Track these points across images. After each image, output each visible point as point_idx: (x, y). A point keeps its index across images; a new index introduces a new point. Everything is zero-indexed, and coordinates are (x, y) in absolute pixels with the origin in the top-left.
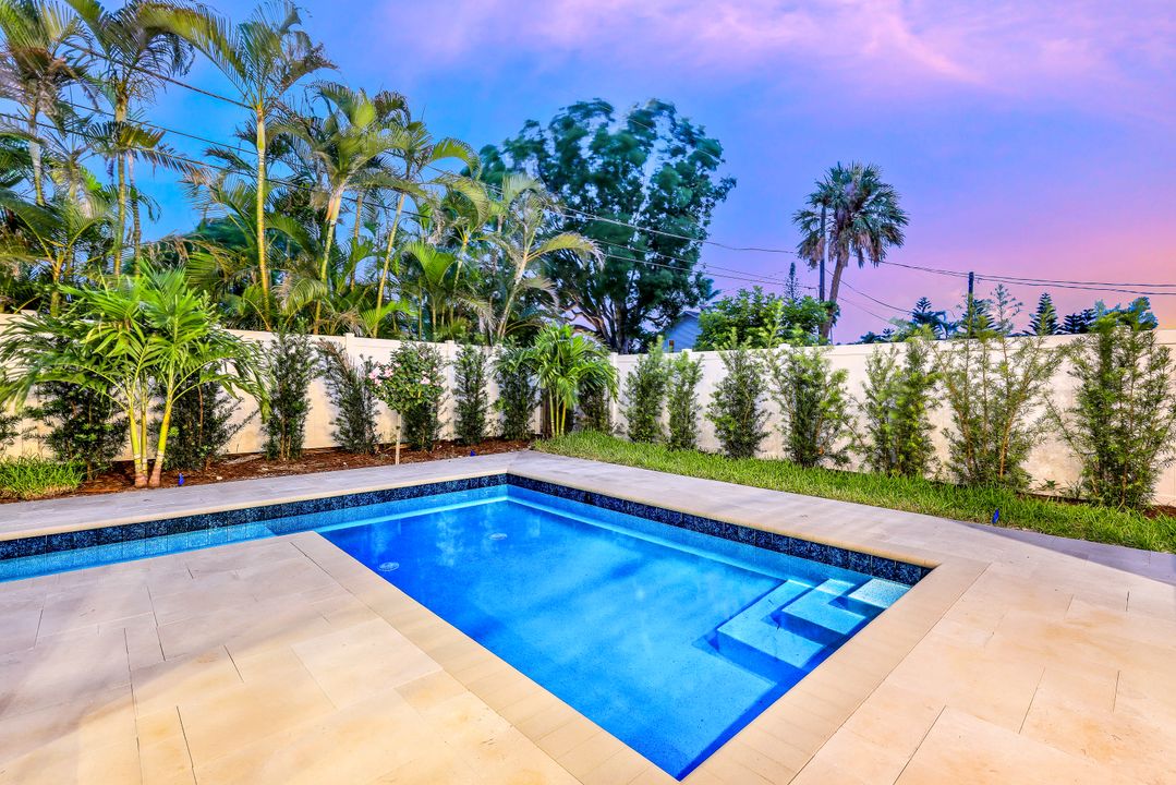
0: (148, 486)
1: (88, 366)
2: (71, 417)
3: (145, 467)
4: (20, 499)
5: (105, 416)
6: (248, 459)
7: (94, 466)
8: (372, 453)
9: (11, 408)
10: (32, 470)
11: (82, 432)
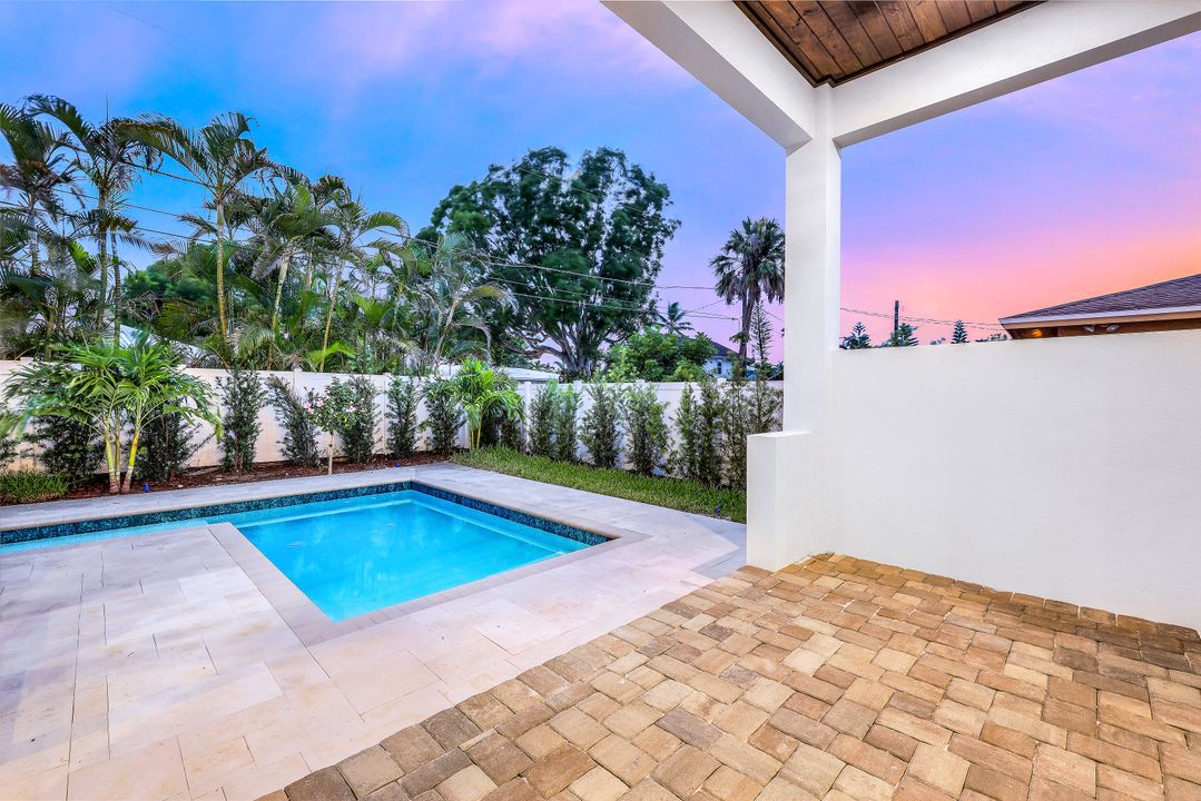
0: (121, 493)
1: (72, 404)
2: (60, 440)
3: (118, 478)
4: (19, 503)
5: (86, 439)
6: (207, 471)
7: (78, 477)
8: (315, 466)
9: (13, 435)
10: (28, 481)
11: (68, 451)
